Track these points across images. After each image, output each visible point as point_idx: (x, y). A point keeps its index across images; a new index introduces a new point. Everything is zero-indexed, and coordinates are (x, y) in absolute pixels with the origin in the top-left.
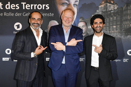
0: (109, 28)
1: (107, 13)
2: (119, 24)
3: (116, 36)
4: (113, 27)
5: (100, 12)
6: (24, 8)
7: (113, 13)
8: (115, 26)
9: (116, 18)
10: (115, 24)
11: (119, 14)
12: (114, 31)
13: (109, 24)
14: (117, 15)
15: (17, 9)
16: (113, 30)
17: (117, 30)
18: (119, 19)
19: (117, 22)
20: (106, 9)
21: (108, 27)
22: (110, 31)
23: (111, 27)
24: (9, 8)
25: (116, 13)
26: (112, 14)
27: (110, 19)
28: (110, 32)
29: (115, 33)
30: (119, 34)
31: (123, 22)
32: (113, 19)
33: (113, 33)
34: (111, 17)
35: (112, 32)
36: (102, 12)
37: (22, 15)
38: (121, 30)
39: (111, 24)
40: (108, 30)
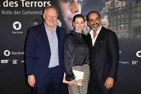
0: (117, 27)
1: (114, 11)
2: (128, 23)
3: (124, 36)
4: (121, 26)
5: (106, 9)
6: (23, 6)
7: (121, 10)
8: (123, 25)
9: (124, 16)
10: (123, 22)
11: (128, 11)
12: (122, 31)
13: (117, 23)
14: (126, 13)
15: (15, 6)
16: (121, 29)
17: (125, 29)
18: (128, 17)
19: (125, 21)
20: (114, 6)
21: (115, 26)
22: (117, 30)
23: (119, 26)
24: (7, 6)
25: (124, 11)
26: (120, 12)
27: (117, 18)
28: (117, 32)
29: (123, 32)
30: (128, 34)
31: (132, 21)
32: (121, 17)
33: (121, 32)
34: (119, 14)
35: (119, 32)
36: (109, 9)
37: (21, 13)
38: (130, 29)
39: (119, 23)
40: (115, 29)
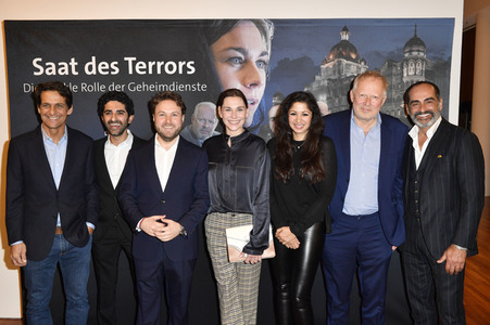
1: (342, 83)
5: (324, 80)
6: (131, 72)
15: (112, 73)
20: (339, 73)
24: (94, 72)
36: (329, 80)
37: (126, 88)
